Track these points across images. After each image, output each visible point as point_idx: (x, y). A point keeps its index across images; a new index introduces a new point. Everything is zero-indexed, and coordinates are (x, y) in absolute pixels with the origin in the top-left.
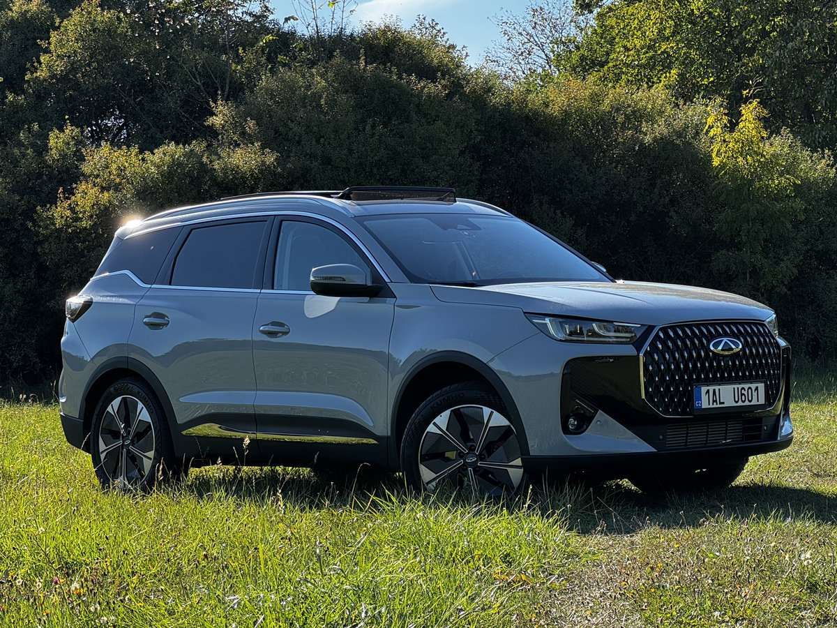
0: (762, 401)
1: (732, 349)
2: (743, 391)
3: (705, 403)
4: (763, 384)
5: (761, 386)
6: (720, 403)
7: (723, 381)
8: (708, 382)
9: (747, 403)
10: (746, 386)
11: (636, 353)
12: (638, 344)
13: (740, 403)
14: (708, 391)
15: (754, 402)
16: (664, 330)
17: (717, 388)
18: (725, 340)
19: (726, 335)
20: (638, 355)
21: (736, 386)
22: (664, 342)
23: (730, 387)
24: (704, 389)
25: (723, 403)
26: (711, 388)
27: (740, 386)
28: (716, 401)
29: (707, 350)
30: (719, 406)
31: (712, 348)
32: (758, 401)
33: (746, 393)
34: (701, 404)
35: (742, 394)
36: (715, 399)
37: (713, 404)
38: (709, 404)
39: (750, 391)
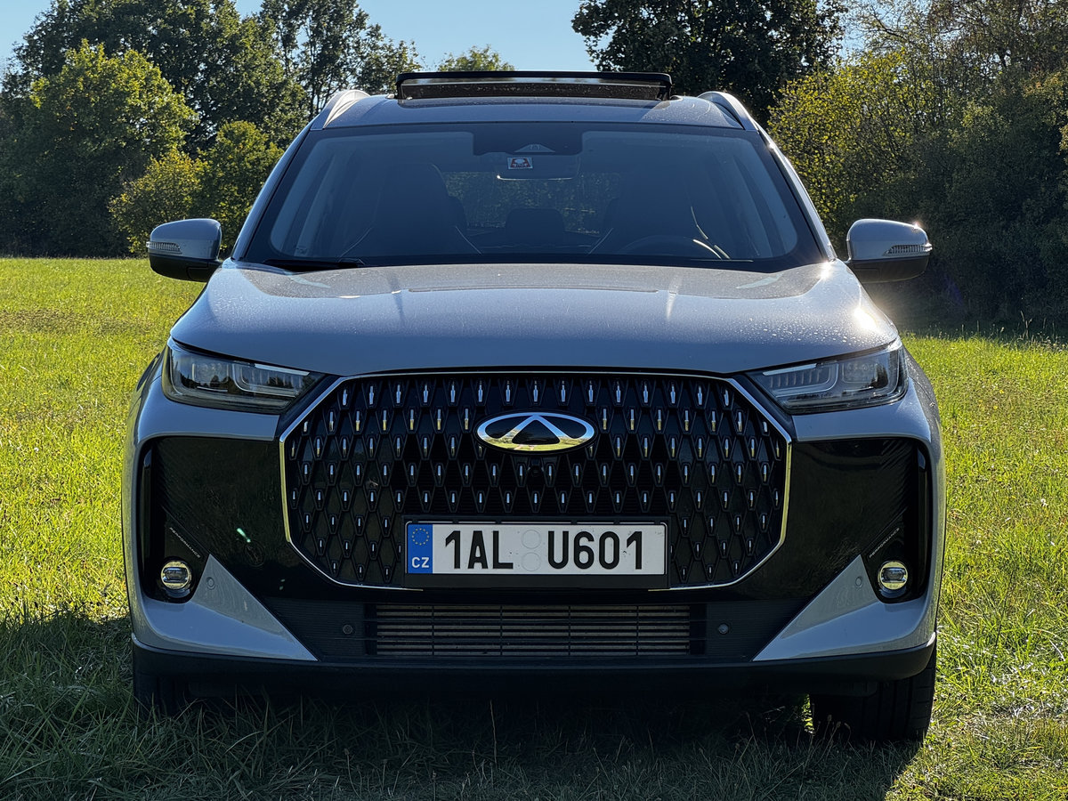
0: (654, 563)
1: (556, 441)
2: (584, 542)
3: (442, 562)
4: (660, 529)
5: (655, 537)
6: (497, 565)
7: (522, 513)
8: (466, 512)
9: (596, 569)
10: (597, 530)
11: (270, 437)
13: (571, 569)
14: (456, 536)
15: (626, 567)
17: (487, 530)
18: (536, 416)
19: (546, 405)
20: (277, 439)
21: (558, 530)
23: (540, 530)
24: (441, 531)
25: (510, 566)
26: (467, 531)
27: (574, 530)
28: (483, 560)
29: (470, 439)
30: (491, 570)
31: (483, 434)
32: (639, 566)
33: (595, 546)
34: (430, 562)
35: (578, 549)
36: (478, 554)
37: (471, 566)
38: (457, 565)
39: (609, 542)
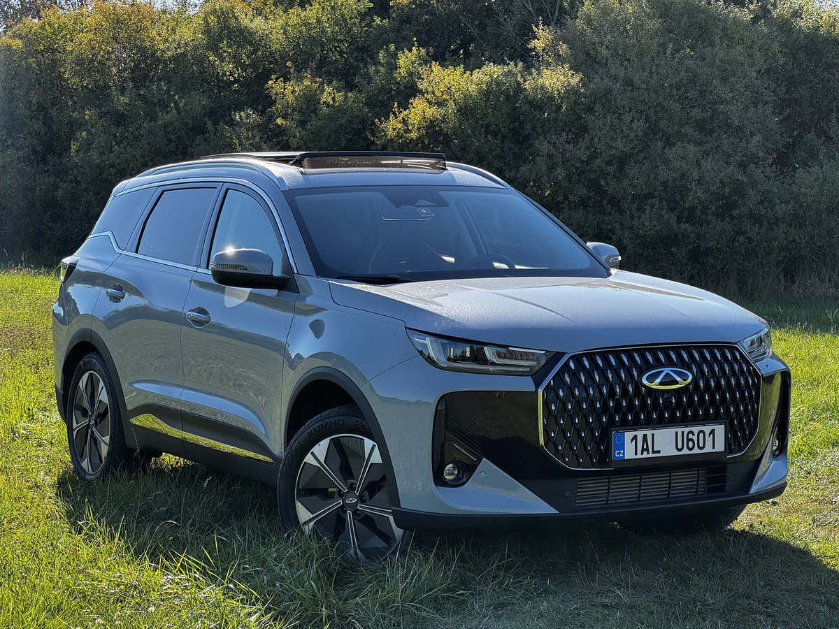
0: (720, 447)
1: (676, 382)
2: (690, 436)
3: (629, 453)
4: (723, 427)
5: (720, 430)
6: (654, 452)
7: (661, 423)
8: (636, 425)
9: (696, 451)
10: (696, 429)
11: (533, 389)
12: (538, 377)
13: (685, 451)
14: (635, 438)
15: (708, 449)
16: (577, 358)
17: (649, 433)
18: (667, 370)
19: (670, 363)
20: (537, 390)
21: (680, 430)
22: (575, 375)
23: (672, 431)
24: (629, 435)
25: (659, 452)
26: (640, 434)
27: (686, 430)
28: (647, 450)
29: (638, 385)
30: (651, 455)
31: (645, 382)
32: (714, 448)
33: (695, 438)
34: (624, 454)
35: (688, 440)
36: (645, 447)
37: (642, 454)
38: (636, 454)
39: (701, 435)
